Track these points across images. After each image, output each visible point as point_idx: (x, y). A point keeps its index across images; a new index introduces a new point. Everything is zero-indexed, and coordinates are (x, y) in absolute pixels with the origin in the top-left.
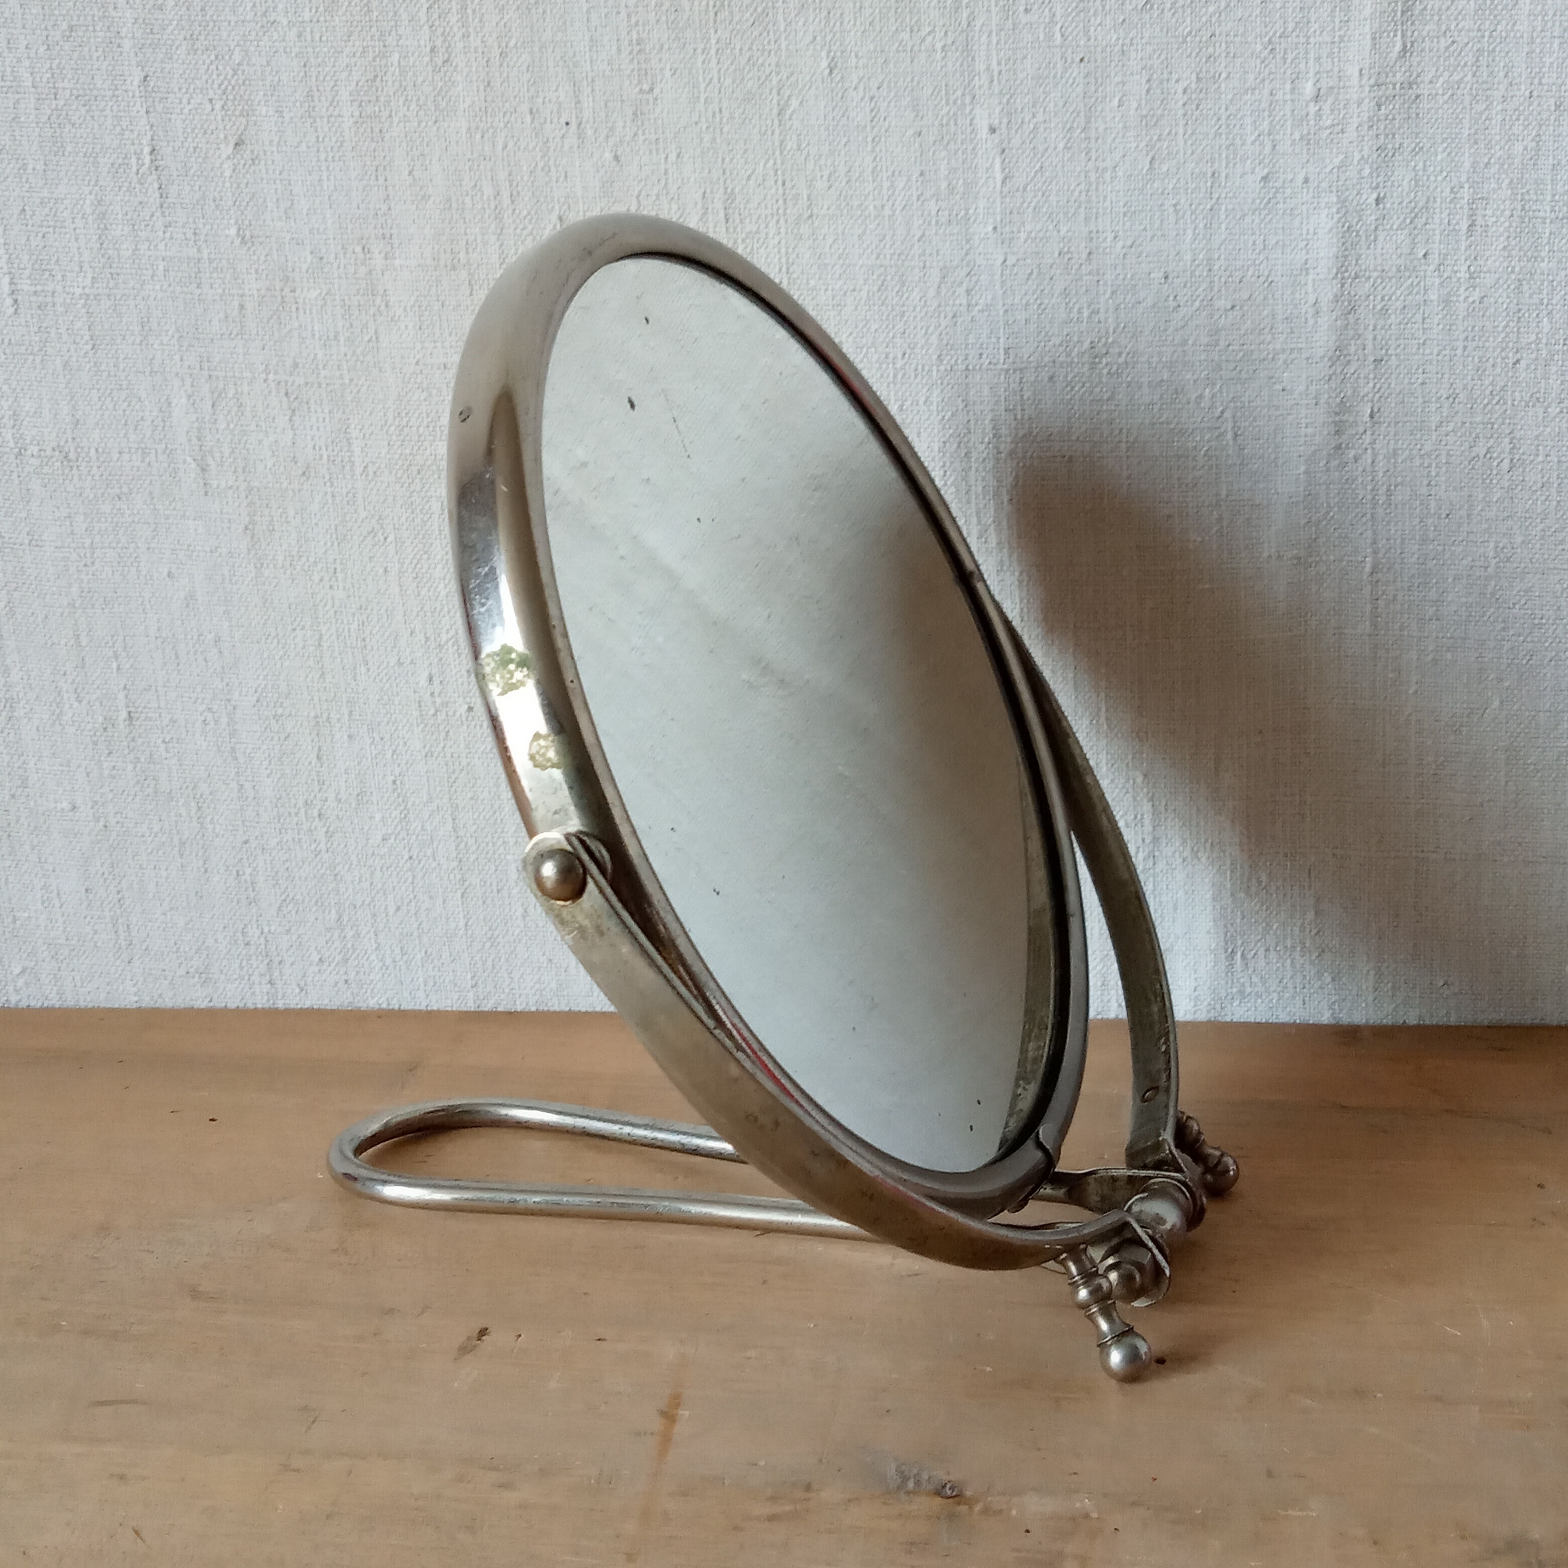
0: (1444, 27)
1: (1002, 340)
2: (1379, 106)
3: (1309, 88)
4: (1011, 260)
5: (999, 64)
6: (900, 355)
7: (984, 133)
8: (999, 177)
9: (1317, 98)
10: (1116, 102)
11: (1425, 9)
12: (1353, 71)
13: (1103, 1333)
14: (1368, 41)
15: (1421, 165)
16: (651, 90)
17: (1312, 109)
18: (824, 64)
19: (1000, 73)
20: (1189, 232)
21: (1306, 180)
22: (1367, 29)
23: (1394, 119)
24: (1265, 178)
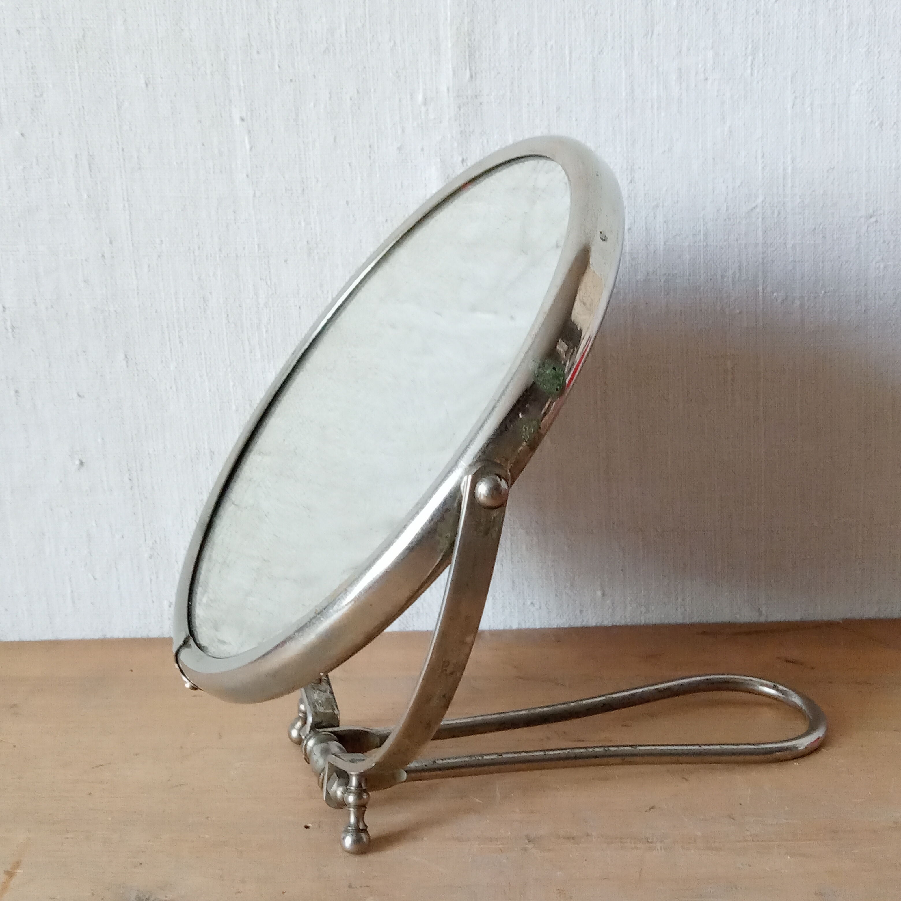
0: (492, 65)
1: (256, 240)
2: (460, 108)
3: (420, 98)
4: (258, 194)
5: (244, 83)
6: (197, 248)
7: (238, 122)
8: (248, 147)
9: (425, 104)
10: (312, 104)
11: (481, 54)
12: (444, 89)
13: (350, 822)
14: (451, 72)
15: (485, 141)
16: (41, 95)
17: (423, 109)
18: (142, 81)
19: (245, 88)
20: (359, 178)
21: (422, 150)
22: (450, 66)
23: (468, 115)
24: (400, 149)
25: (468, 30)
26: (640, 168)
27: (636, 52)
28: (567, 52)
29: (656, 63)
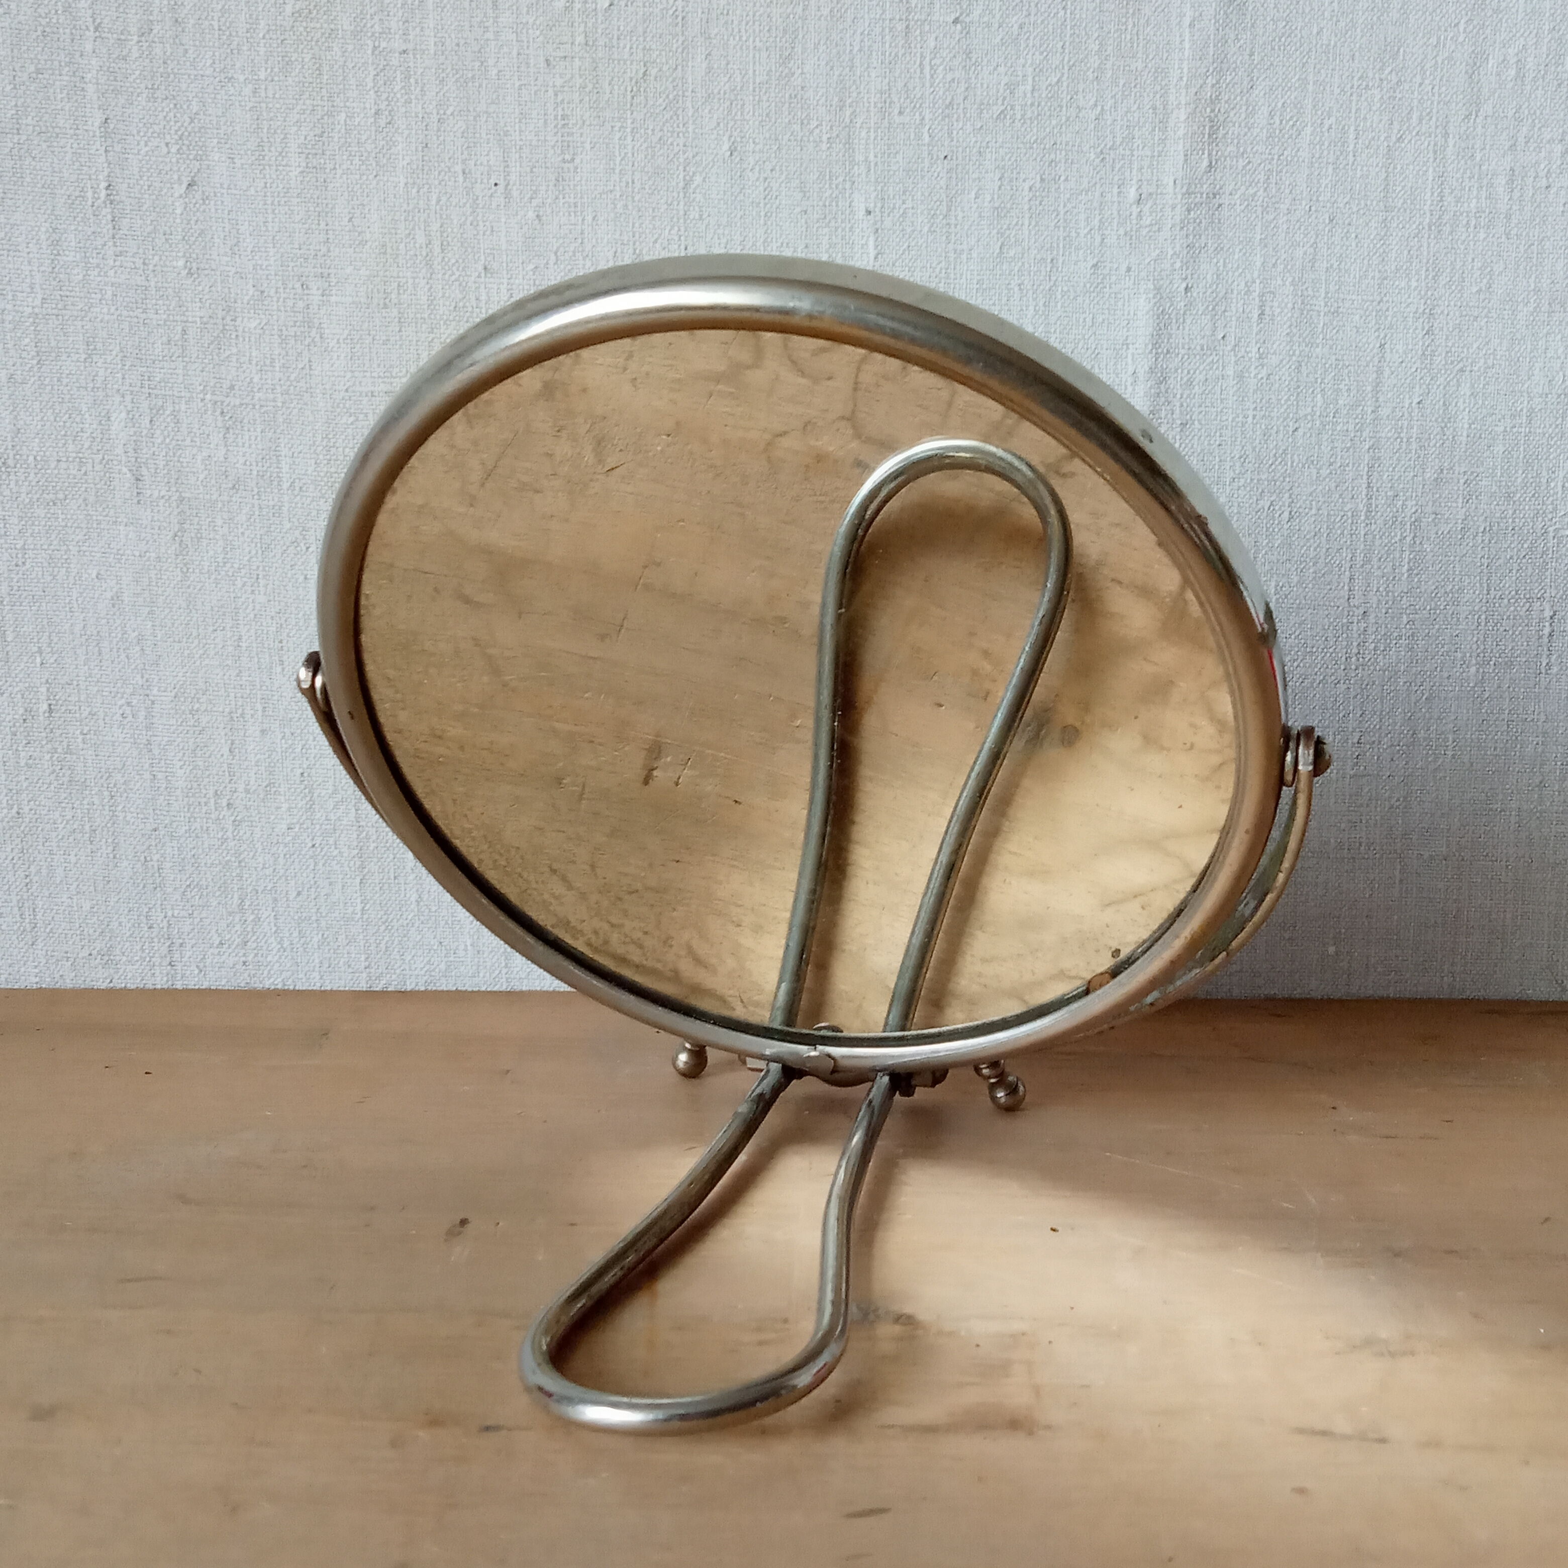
0: (1242, 150)
2: (1189, 211)
3: (1132, 194)
5: (876, 156)
7: (861, 214)
8: (872, 252)
9: (1139, 201)
10: (973, 195)
11: (1227, 133)
12: (1168, 181)
14: (1181, 157)
15: (1221, 262)
16: (573, 160)
17: (1135, 210)
18: (726, 147)
19: (876, 164)
20: (1031, 308)
21: (1129, 269)
22: (1181, 147)
23: (1201, 222)
24: (1095, 266)
25: (1211, 96)
26: (1442, 312)
27: (1451, 142)
28: (1352, 136)
29: (1478, 159)
